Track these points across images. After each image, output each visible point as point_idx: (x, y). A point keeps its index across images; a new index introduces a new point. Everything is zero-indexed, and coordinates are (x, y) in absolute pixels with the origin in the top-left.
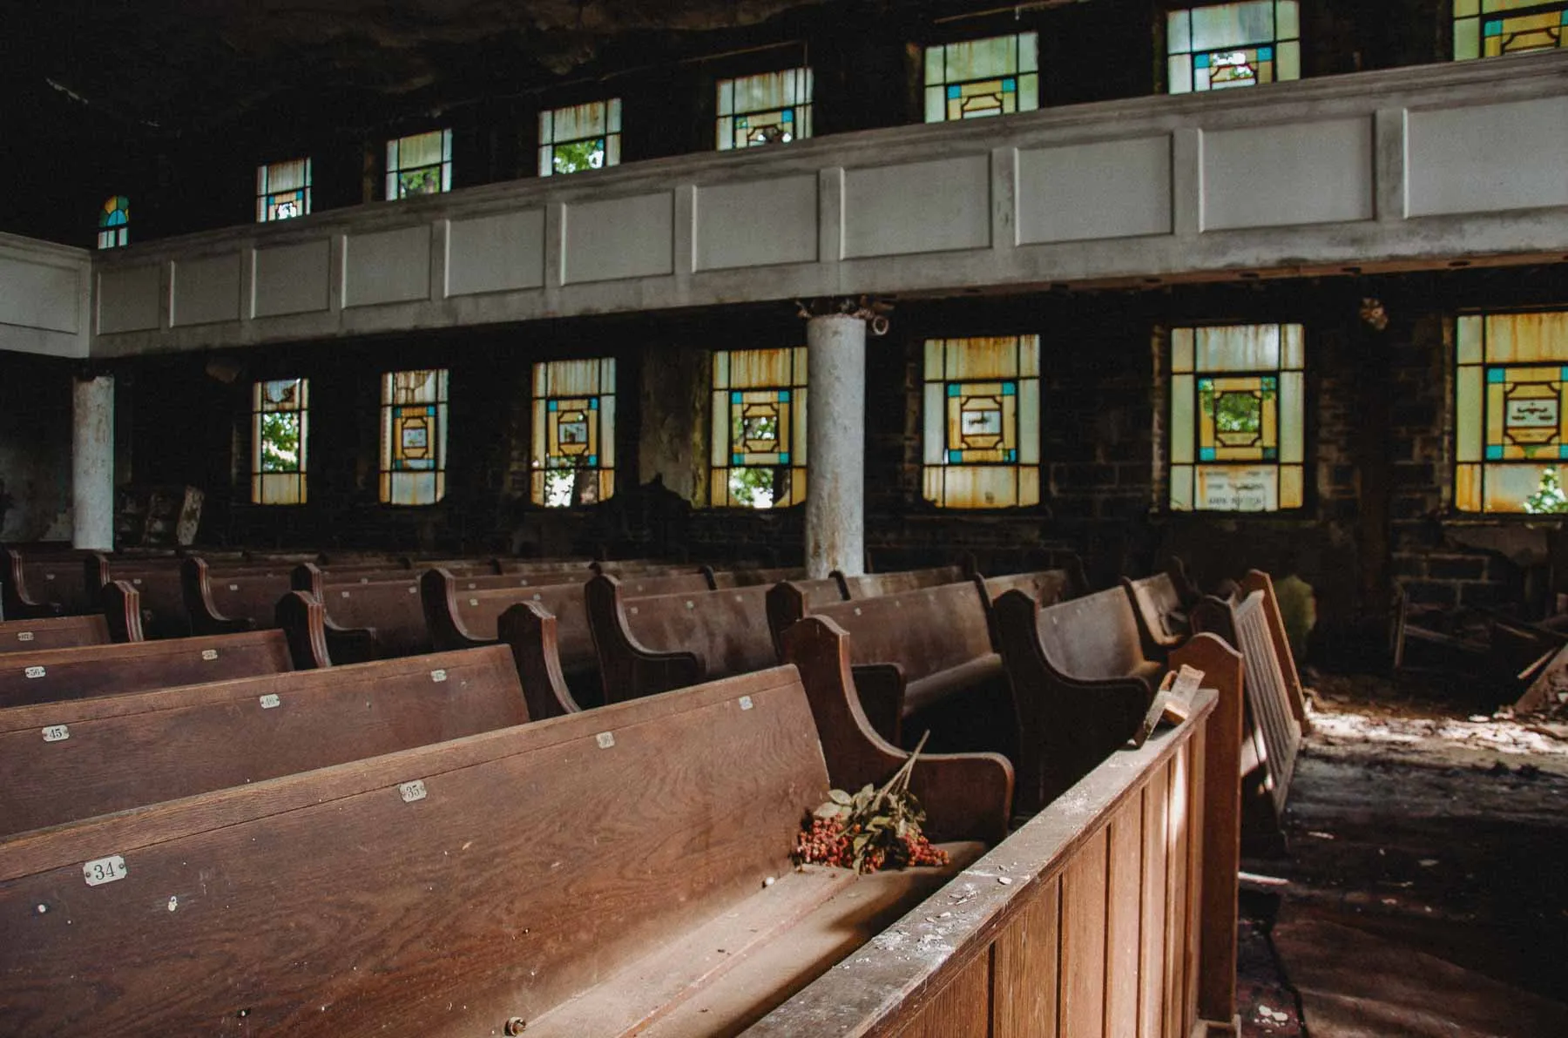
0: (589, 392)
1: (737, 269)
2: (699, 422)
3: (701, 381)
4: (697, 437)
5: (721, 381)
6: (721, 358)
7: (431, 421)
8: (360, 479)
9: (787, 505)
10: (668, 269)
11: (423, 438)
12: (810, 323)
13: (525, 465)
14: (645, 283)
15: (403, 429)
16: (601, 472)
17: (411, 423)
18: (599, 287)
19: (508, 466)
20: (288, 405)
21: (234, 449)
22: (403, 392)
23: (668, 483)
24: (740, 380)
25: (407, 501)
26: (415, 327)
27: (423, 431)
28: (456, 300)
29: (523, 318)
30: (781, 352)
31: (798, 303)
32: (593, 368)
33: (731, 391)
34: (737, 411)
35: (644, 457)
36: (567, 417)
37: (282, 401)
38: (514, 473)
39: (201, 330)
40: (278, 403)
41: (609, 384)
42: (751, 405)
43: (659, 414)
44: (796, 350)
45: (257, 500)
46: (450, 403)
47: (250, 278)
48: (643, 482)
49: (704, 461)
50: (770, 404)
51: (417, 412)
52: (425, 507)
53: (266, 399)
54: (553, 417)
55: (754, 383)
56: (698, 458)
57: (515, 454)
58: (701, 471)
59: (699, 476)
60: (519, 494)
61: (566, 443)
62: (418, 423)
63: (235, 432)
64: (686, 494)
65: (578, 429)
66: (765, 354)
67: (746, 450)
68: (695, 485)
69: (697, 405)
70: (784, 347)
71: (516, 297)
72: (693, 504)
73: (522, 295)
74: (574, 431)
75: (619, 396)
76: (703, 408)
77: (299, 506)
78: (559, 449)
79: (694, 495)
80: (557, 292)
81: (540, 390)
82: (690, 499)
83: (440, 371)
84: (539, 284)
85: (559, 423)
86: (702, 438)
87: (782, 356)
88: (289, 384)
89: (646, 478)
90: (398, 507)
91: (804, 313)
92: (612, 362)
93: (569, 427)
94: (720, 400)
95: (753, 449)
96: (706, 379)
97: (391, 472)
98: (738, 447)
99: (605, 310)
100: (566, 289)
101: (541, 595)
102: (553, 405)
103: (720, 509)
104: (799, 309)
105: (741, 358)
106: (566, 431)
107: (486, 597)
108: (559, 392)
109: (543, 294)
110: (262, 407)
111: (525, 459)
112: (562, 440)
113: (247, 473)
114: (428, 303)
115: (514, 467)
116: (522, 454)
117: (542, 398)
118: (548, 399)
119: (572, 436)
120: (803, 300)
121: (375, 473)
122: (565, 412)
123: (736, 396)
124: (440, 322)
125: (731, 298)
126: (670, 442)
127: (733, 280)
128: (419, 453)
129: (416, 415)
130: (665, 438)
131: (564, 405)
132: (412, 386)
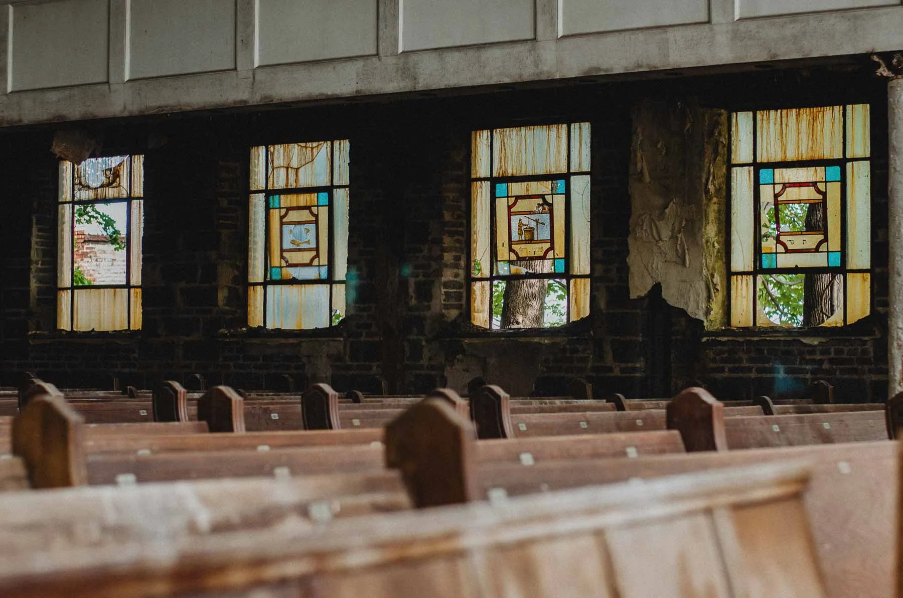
0: (554, 171)
1: (794, 16)
2: (713, 210)
3: (716, 153)
4: (711, 231)
5: (742, 152)
6: (743, 121)
7: (323, 213)
8: (222, 295)
9: (840, 324)
10: (703, 17)
11: (312, 236)
12: (890, 84)
13: (462, 272)
14: (671, 35)
15: (282, 224)
16: (572, 281)
17: (293, 216)
18: (610, 40)
19: (439, 274)
20: (111, 192)
21: (34, 256)
22: (283, 171)
23: (671, 296)
24: (769, 152)
25: (289, 325)
26: (357, 91)
27: (312, 227)
28: (414, 58)
29: (507, 80)
30: (828, 110)
31: (876, 59)
32: (558, 137)
33: (757, 166)
34: (767, 194)
35: (635, 260)
36: (522, 205)
37: (102, 186)
38: (446, 285)
39: (53, 96)
40: (96, 189)
41: (582, 158)
42: (785, 186)
43: (658, 201)
44: (849, 107)
45: (64, 324)
46: (354, 188)
47: (124, 27)
48: (633, 295)
49: (720, 265)
50: (814, 184)
51: (303, 200)
52: (316, 333)
53: (79, 183)
54: (502, 205)
55: (791, 156)
56: (712, 261)
57: (448, 257)
58: (717, 279)
59: (715, 285)
60: (454, 313)
61: (520, 242)
62: (305, 215)
63: (35, 231)
64: (695, 309)
65: (537, 221)
66: (805, 113)
67: (781, 249)
68: (709, 298)
69: (711, 187)
70: (832, 104)
71: (496, 52)
72: (706, 324)
73: (507, 50)
74: (533, 224)
75: (597, 174)
76: (718, 191)
77: (128, 334)
78: (511, 250)
79: (708, 312)
80: (552, 46)
81: (481, 168)
82: (702, 318)
83: (336, 144)
84: (529, 35)
85: (510, 214)
86: (719, 232)
87: (830, 116)
88: (114, 161)
89: (639, 288)
90: (279, 333)
91: (883, 71)
92: (586, 127)
93: (525, 220)
94: (742, 180)
95: (790, 247)
96: (722, 151)
97: (265, 284)
98: (768, 244)
99: (618, 69)
100: (567, 42)
101: (588, 422)
102: (501, 188)
103: (746, 331)
104: (878, 66)
105: (771, 121)
106: (521, 224)
107: (534, 421)
108: (510, 172)
109: (533, 49)
110: (73, 196)
111: (463, 263)
112: (515, 237)
113: (51, 290)
114: (375, 59)
115: (448, 275)
116: (457, 258)
117: (485, 179)
118: (494, 181)
119: (530, 231)
120: (881, 55)
121: (243, 284)
122: (518, 198)
123: (765, 174)
124: (393, 85)
125: (788, 52)
126: (674, 237)
127: (791, 29)
128: (306, 257)
129: (302, 204)
130: (666, 234)
131: (517, 189)
132: (295, 164)
